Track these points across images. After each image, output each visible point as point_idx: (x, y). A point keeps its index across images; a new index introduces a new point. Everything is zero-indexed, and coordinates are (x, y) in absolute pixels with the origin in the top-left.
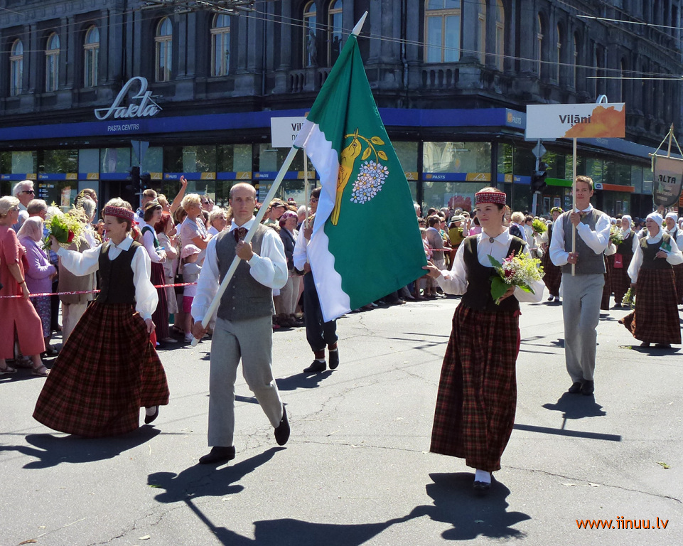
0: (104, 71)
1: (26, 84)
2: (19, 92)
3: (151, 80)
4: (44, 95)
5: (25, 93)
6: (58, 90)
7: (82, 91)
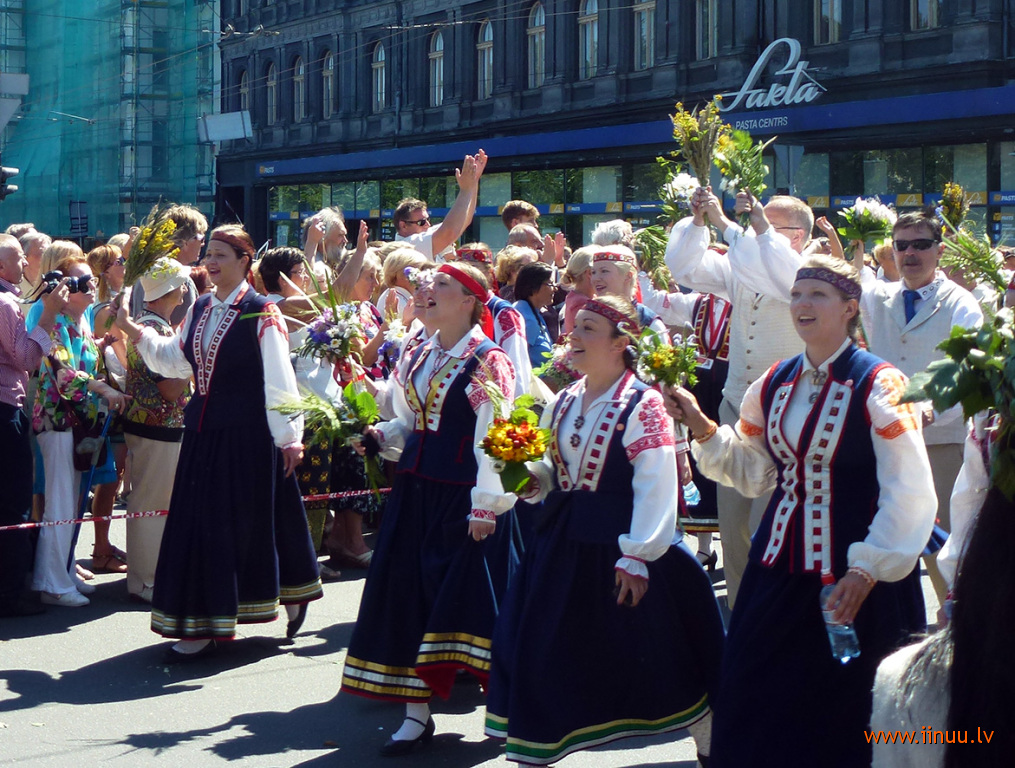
0: (728, 31)
1: (604, 58)
2: (592, 72)
3: (807, 43)
4: (632, 76)
5: (601, 75)
6: (655, 67)
7: (692, 66)
